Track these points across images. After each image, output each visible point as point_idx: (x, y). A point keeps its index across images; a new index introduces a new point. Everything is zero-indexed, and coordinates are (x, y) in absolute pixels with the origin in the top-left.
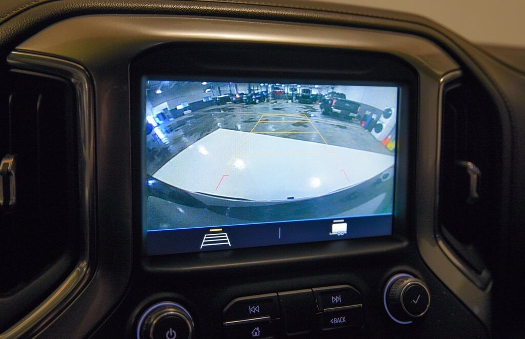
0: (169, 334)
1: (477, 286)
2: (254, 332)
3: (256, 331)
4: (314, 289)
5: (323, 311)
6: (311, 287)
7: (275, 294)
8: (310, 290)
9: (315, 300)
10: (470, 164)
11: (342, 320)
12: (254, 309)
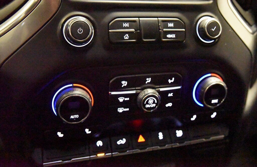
0: (79, 30)
1: (250, 33)
2: (125, 37)
3: (126, 36)
4: (159, 19)
5: (163, 30)
6: (157, 17)
7: (138, 19)
8: (157, 19)
9: (159, 24)
11: (173, 36)
12: (126, 25)
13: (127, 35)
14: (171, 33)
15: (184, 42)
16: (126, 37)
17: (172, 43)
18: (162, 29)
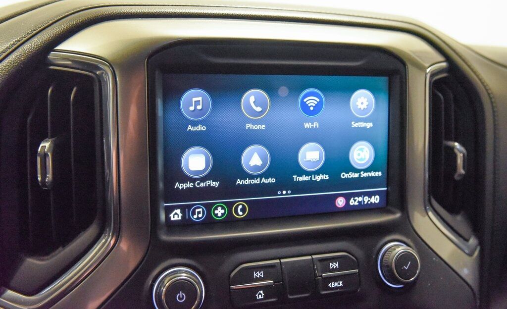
0: (179, 296)
1: (466, 253)
2: (258, 295)
3: (260, 293)
4: (314, 257)
5: (322, 276)
6: (311, 255)
7: (278, 261)
8: (310, 257)
9: (314, 267)
10: (456, 144)
11: (339, 284)
12: (258, 274)
13: (262, 292)
14: (335, 279)
15: (358, 291)
16: (260, 295)
17: (337, 294)
18: (320, 274)
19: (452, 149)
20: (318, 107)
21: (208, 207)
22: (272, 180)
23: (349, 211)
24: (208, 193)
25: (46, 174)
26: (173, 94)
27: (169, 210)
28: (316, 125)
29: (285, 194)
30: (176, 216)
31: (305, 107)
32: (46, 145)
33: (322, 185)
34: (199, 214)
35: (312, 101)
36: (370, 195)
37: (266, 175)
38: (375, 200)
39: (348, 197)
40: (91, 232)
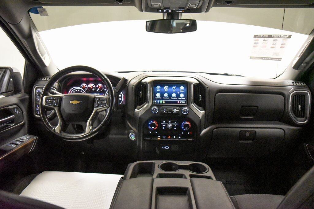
7: (167, 108)
10: (200, 95)
12: (165, 109)
14: (175, 111)
15: (178, 113)
16: (165, 112)
17: (175, 113)
18: (173, 110)
19: (199, 96)
20: (175, 89)
21: (160, 101)
22: (168, 98)
23: (179, 103)
24: (160, 99)
25: (141, 96)
26: (156, 86)
27: (155, 101)
28: (175, 91)
29: (170, 100)
30: (156, 102)
31: (173, 88)
32: (141, 92)
33: (176, 99)
34: (158, 102)
35: (174, 88)
36: (183, 101)
37: (167, 97)
38: (184, 102)
39: (179, 101)
40: (145, 103)
